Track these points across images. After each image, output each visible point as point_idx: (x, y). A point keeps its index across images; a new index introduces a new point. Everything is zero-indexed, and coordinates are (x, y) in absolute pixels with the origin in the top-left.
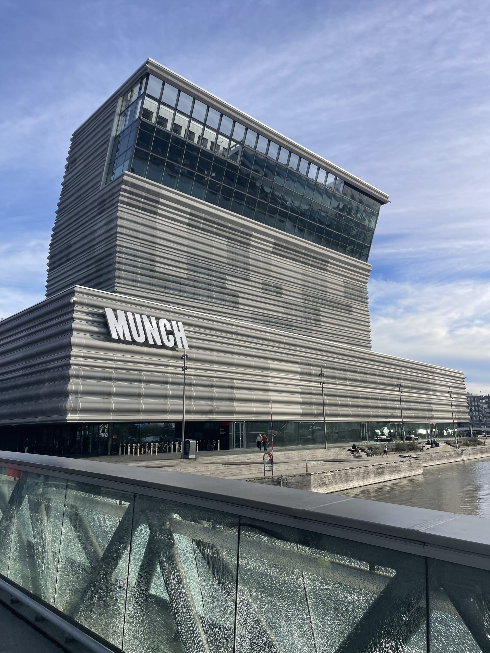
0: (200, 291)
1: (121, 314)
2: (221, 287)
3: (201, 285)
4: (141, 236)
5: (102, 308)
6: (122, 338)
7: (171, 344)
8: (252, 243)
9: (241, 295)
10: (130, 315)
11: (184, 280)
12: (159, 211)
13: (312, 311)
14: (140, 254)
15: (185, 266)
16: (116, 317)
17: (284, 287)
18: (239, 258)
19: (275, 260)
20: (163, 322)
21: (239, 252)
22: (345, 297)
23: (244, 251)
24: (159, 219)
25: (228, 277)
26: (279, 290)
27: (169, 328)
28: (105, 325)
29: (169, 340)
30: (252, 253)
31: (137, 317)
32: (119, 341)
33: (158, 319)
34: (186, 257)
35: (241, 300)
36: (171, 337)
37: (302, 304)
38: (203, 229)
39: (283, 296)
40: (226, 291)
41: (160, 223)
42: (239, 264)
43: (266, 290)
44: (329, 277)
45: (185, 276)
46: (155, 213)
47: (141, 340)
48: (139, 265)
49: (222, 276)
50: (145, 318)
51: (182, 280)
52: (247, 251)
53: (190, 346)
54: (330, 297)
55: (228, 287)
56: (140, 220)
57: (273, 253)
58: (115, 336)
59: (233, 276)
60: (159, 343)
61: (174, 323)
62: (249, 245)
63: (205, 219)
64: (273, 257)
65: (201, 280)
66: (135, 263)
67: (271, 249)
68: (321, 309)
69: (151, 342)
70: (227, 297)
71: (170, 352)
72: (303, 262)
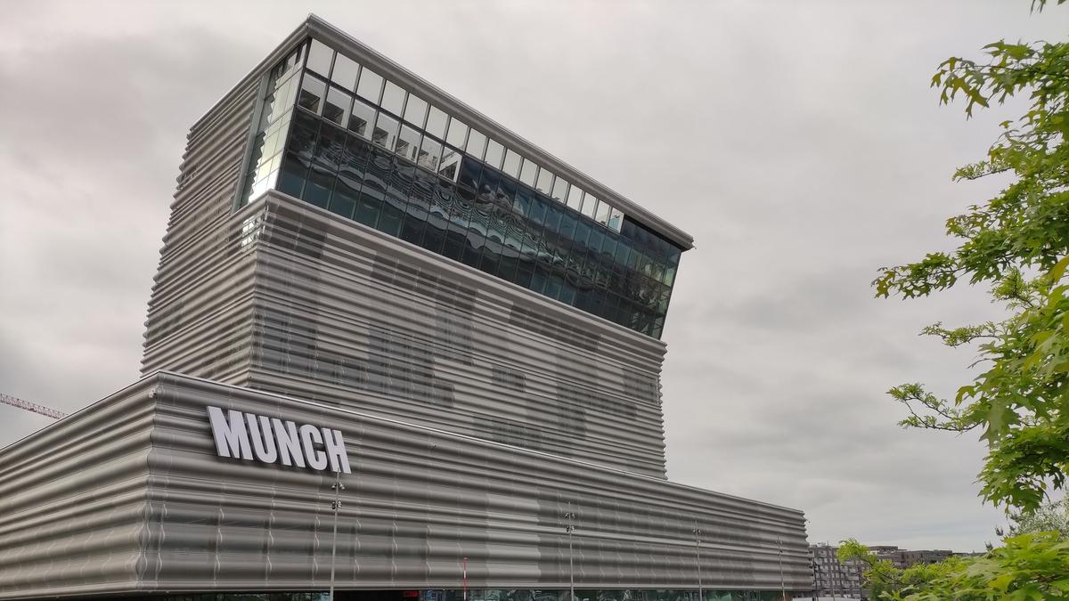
0: (390, 381)
1: (236, 417)
2: (426, 375)
3: (391, 371)
4: (293, 291)
5: (203, 406)
6: (237, 455)
7: (320, 465)
9: (457, 387)
11: (364, 363)
12: (325, 253)
13: (572, 415)
14: (291, 321)
15: (367, 341)
16: (228, 422)
17: (527, 376)
18: (455, 329)
19: (515, 333)
20: (305, 430)
21: (455, 319)
22: (627, 393)
23: (464, 318)
24: (325, 266)
25: (437, 360)
26: (519, 382)
27: (318, 440)
28: (210, 433)
29: (317, 459)
30: (477, 322)
31: (265, 421)
32: (231, 460)
33: (299, 424)
34: (368, 327)
35: (457, 396)
36: (321, 454)
37: (556, 404)
38: (397, 283)
40: (434, 381)
41: (327, 272)
42: (455, 339)
43: (500, 380)
45: (366, 357)
46: (318, 256)
47: (270, 458)
48: (290, 337)
49: (427, 357)
50: (277, 423)
51: (361, 362)
52: (468, 319)
53: (354, 469)
54: (601, 392)
55: (437, 374)
56: (294, 267)
57: (511, 322)
58: (224, 452)
59: (445, 358)
60: (301, 463)
61: (327, 432)
62: (471, 308)
63: (400, 267)
64: (512, 328)
65: (391, 362)
66: (283, 335)
67: (508, 317)
68: (588, 411)
69: (286, 461)
70: (434, 391)
71: (319, 479)
72: (558, 337)
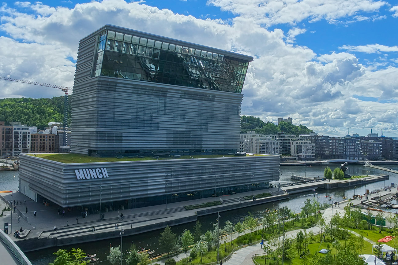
0: (138, 125)
1: (81, 171)
2: (150, 121)
3: (139, 121)
5: (74, 170)
6: (81, 179)
7: (101, 177)
8: (168, 95)
9: (160, 122)
10: (84, 170)
11: (130, 120)
12: (117, 90)
13: (203, 124)
14: (108, 112)
15: (130, 114)
16: (79, 172)
17: (187, 115)
19: (182, 101)
20: (97, 170)
22: (226, 114)
23: (164, 100)
24: (117, 93)
25: (153, 115)
26: (183, 117)
27: (100, 171)
28: (75, 174)
29: (100, 176)
30: (168, 100)
31: (87, 170)
32: (80, 180)
33: (95, 169)
34: (131, 109)
35: (160, 125)
36: (101, 175)
37: (197, 122)
38: (140, 94)
39: (186, 119)
40: (152, 122)
41: (118, 95)
42: (160, 107)
43: (176, 118)
44: (216, 104)
45: (130, 118)
46: (115, 91)
47: (89, 178)
48: (107, 117)
49: (150, 115)
50: (90, 170)
53: (109, 175)
54: (215, 115)
55: (153, 120)
56: (107, 96)
57: (181, 98)
58: (79, 179)
59: (156, 114)
60: (96, 177)
61: (102, 169)
62: (166, 96)
63: (141, 89)
65: (139, 119)
66: (105, 117)
67: (180, 96)
68: (209, 123)
69: (93, 178)
70: (152, 125)
71: (101, 179)
72: (199, 100)
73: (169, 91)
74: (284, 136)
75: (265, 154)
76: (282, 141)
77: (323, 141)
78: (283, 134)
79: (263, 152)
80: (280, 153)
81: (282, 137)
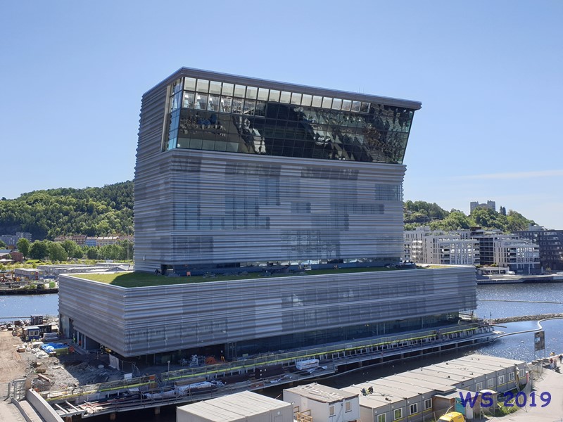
0: (237, 223)
2: (255, 215)
3: (237, 218)
8: (281, 174)
9: (272, 218)
12: (202, 169)
13: (340, 218)
15: (223, 206)
17: (313, 204)
18: (270, 189)
21: (270, 184)
22: (377, 199)
23: (275, 182)
24: (202, 175)
25: (261, 206)
26: (307, 208)
30: (281, 179)
35: (272, 223)
37: (330, 215)
39: (311, 211)
40: (259, 218)
41: (203, 178)
42: (270, 194)
43: (296, 209)
44: (359, 184)
45: (224, 214)
49: (255, 206)
51: (222, 216)
52: (278, 181)
54: (359, 202)
55: (261, 214)
57: (302, 177)
59: (265, 205)
63: (239, 166)
64: (302, 180)
67: (300, 175)
68: (350, 215)
70: (259, 222)
72: (331, 178)
73: (283, 167)
74: (482, 233)
75: (449, 263)
76: (478, 242)
77: (554, 238)
78: (480, 228)
79: (445, 261)
80: (476, 261)
81: (478, 234)
